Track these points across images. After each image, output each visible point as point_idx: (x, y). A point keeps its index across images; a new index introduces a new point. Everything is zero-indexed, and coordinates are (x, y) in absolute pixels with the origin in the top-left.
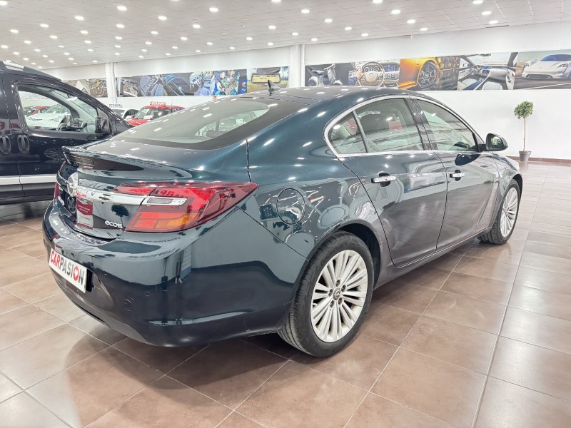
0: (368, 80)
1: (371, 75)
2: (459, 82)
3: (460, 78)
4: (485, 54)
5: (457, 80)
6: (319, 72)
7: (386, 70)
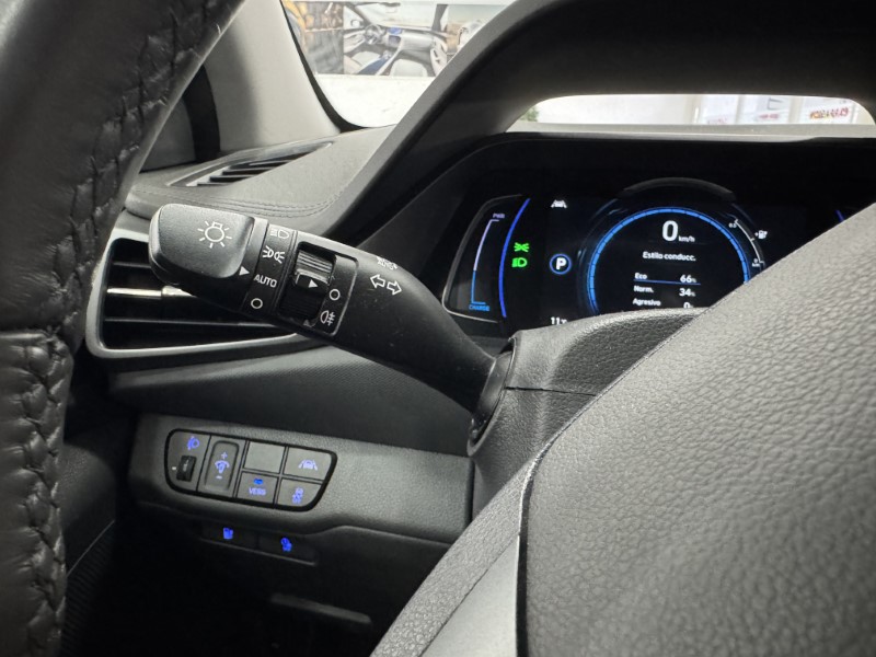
2: (346, 59)
5: (343, 54)
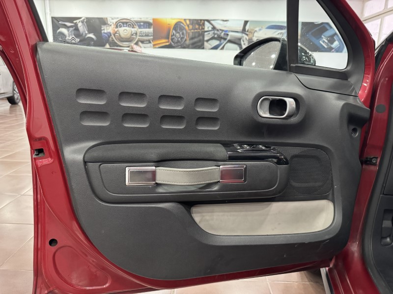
0: (122, 35)
1: (125, 31)
3: (206, 38)
4: (225, 19)
5: (204, 41)
6: (69, 24)
7: (140, 27)
